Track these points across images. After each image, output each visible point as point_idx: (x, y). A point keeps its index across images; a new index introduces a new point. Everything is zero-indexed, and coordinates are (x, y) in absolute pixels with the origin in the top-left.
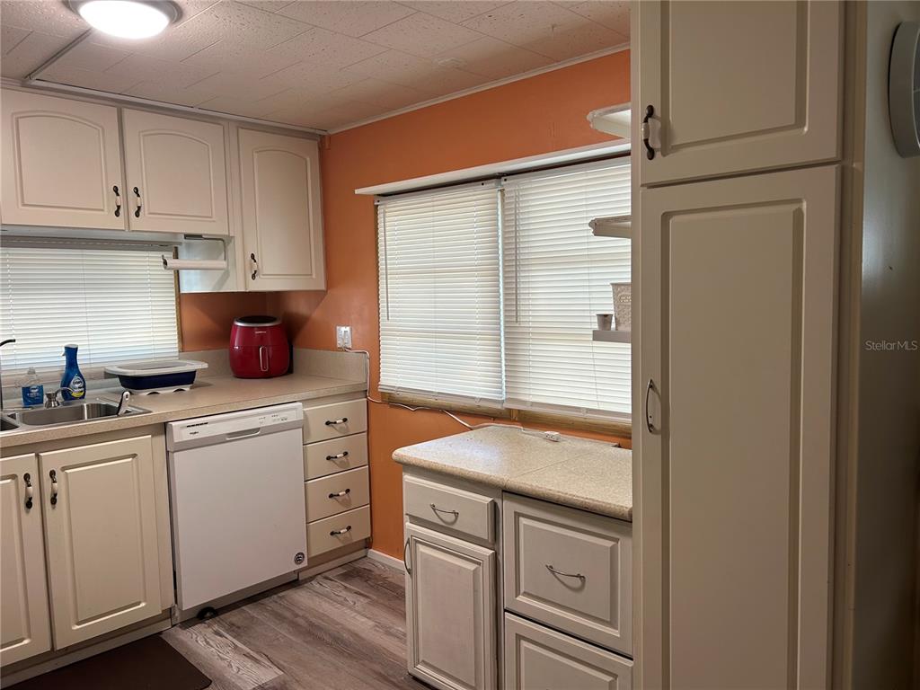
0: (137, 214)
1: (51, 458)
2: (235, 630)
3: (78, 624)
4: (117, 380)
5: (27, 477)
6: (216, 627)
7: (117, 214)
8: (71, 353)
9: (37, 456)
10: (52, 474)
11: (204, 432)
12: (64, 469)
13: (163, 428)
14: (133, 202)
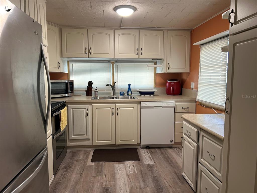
0: (141, 55)
1: (118, 105)
2: (151, 153)
3: (120, 140)
4: (139, 92)
5: (113, 108)
6: (148, 151)
7: (137, 55)
8: (129, 85)
9: (115, 105)
10: (117, 109)
11: (148, 105)
12: (120, 108)
13: (140, 103)
14: (140, 52)
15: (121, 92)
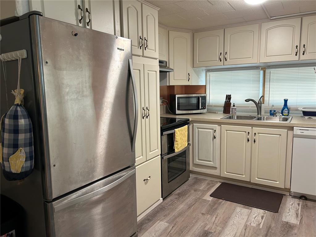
0: (303, 54)
1: (256, 130)
2: (305, 207)
3: (258, 178)
5: (249, 133)
6: (301, 203)
7: (296, 55)
8: (286, 101)
9: (252, 128)
10: (255, 134)
12: (259, 133)
14: (302, 49)
15: (271, 111)
